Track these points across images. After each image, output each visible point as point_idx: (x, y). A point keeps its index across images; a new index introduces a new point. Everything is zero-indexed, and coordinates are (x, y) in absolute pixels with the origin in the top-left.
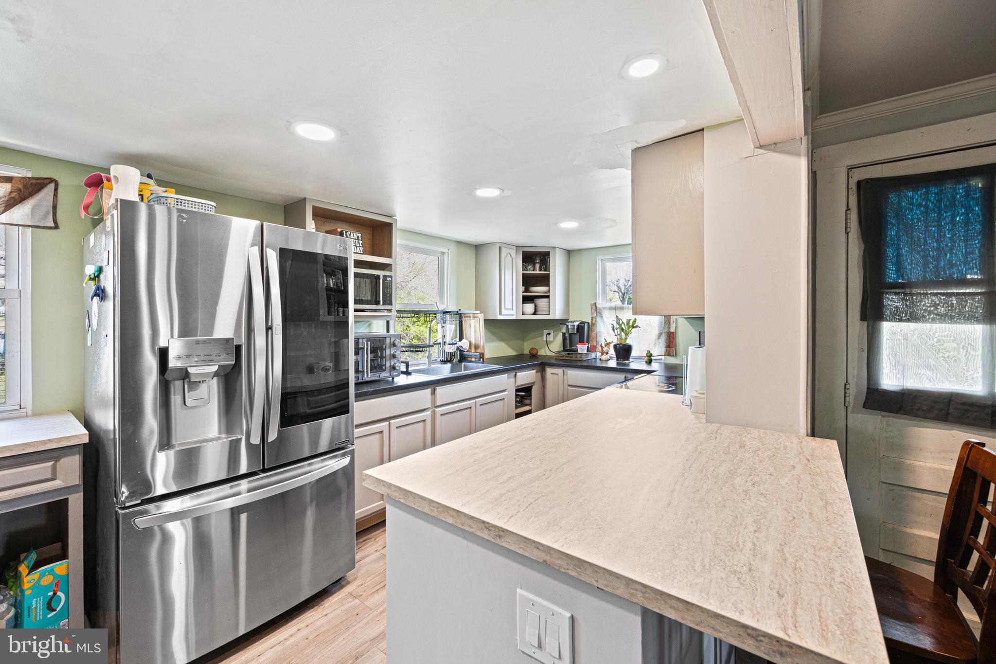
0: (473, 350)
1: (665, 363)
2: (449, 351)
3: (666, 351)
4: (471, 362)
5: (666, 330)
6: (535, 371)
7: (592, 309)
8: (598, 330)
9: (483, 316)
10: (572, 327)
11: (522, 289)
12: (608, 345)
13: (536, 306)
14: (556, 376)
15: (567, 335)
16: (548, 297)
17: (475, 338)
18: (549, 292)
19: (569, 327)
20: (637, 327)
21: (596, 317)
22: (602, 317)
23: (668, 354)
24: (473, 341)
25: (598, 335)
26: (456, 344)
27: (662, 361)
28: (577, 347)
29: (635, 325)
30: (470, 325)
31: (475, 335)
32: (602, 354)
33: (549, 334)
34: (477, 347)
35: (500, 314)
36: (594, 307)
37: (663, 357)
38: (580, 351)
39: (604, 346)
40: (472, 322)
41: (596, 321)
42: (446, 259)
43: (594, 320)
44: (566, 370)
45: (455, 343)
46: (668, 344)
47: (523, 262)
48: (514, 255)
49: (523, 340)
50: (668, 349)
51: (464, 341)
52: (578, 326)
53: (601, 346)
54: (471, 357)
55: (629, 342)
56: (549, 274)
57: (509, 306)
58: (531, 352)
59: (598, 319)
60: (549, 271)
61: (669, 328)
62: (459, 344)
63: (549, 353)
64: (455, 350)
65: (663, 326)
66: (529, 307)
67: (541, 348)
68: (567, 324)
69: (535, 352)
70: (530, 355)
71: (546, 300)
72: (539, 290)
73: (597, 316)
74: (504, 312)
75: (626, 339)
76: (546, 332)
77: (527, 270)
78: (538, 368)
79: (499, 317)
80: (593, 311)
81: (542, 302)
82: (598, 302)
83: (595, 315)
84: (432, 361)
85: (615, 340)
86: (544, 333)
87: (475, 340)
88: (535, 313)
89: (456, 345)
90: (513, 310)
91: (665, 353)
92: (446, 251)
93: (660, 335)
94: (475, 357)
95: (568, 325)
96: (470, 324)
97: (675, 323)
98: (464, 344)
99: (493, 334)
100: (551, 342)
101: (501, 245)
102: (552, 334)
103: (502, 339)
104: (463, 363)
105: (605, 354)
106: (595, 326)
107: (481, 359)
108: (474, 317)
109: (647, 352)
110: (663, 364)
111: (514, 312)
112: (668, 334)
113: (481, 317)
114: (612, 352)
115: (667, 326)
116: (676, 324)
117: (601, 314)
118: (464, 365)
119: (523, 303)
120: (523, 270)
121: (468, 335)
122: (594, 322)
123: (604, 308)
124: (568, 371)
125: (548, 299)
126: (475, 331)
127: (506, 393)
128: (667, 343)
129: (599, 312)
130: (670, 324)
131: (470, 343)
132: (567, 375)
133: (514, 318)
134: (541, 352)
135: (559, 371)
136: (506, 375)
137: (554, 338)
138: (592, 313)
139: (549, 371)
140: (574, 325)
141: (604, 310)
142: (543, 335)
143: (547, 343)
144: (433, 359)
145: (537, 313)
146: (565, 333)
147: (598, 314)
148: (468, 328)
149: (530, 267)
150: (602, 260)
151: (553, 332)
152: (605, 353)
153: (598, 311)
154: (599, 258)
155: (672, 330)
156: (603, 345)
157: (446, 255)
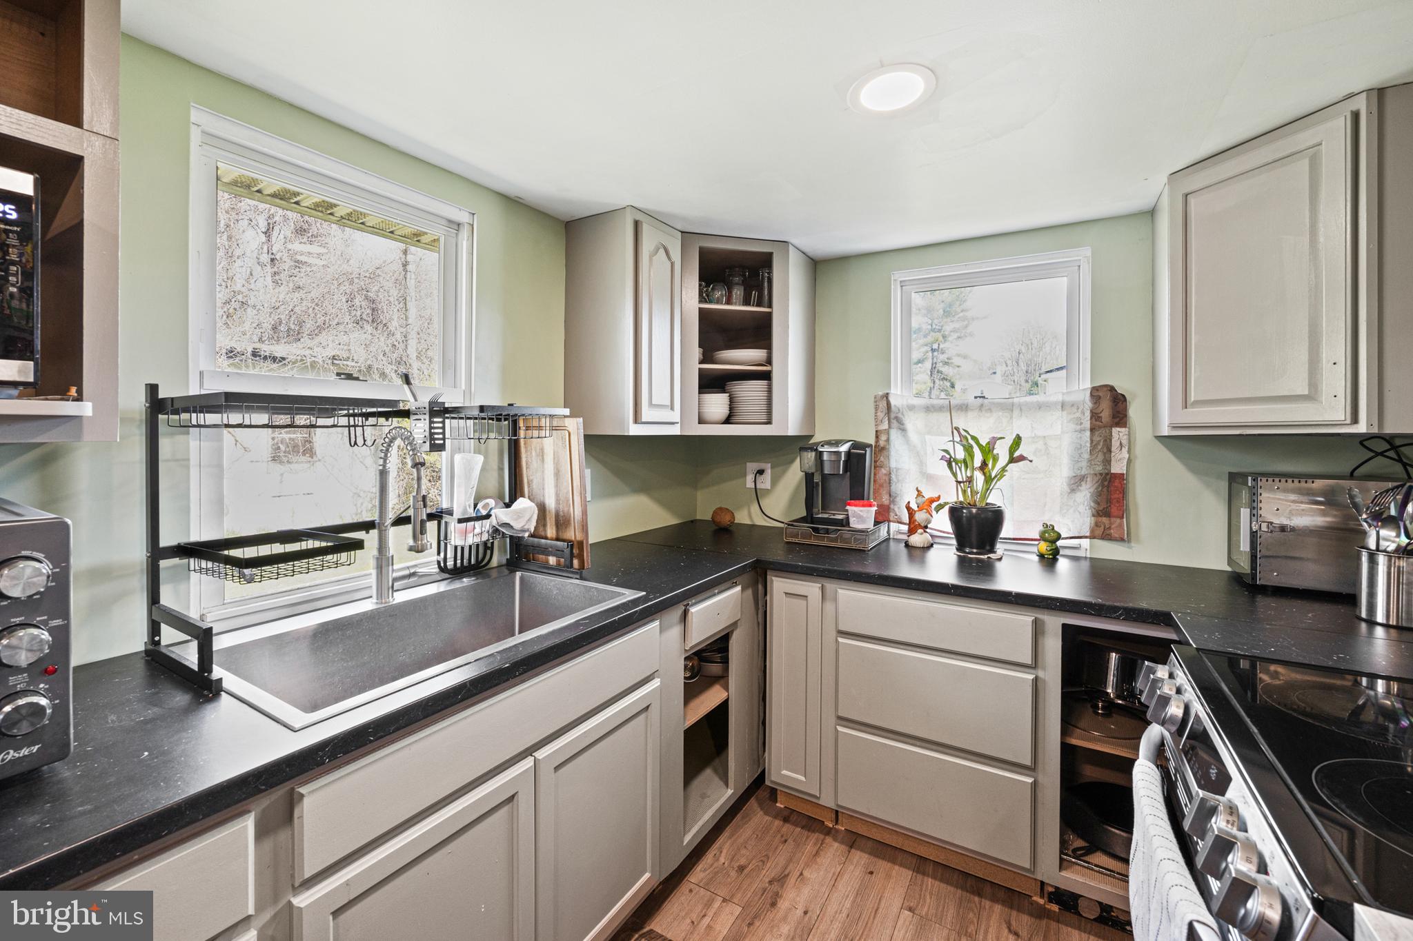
0: (551, 531)
1: (1091, 559)
2: (459, 543)
3: (1097, 525)
4: (546, 569)
5: (1099, 468)
6: (739, 588)
7: (876, 408)
8: (893, 464)
9: (581, 427)
10: (833, 458)
11: (696, 352)
12: (929, 504)
13: (732, 400)
14: (802, 602)
15: (817, 479)
16: (766, 376)
17: (557, 495)
18: (769, 361)
19: (825, 457)
20: (1022, 458)
21: (887, 432)
22: (903, 430)
23: (1101, 532)
24: (551, 503)
25: (893, 476)
26: (488, 516)
27: (1081, 553)
28: (847, 511)
29: (1017, 454)
30: (542, 454)
31: (557, 486)
32: (912, 531)
33: (761, 472)
34: (562, 522)
35: (637, 420)
36: (883, 404)
37: (1085, 543)
38: (855, 524)
39: (916, 508)
40: (549, 444)
41: (888, 440)
42: (464, 245)
43: (883, 438)
44: (831, 585)
45: (484, 512)
46: (1103, 505)
47: (700, 280)
48: (676, 255)
49: (694, 484)
50: (1104, 520)
51: (522, 503)
52: (849, 454)
53: (908, 508)
54: (546, 551)
55: (994, 499)
56: (769, 315)
57: (661, 396)
58: (718, 519)
59: (895, 435)
60: (770, 306)
61: (1107, 462)
62: (501, 515)
63: (760, 521)
64: (485, 537)
65: (1086, 456)
66: (717, 404)
67: (740, 507)
68: (821, 449)
69: (725, 519)
70: (715, 528)
71: (761, 384)
72: (744, 357)
73: (890, 427)
74: (646, 414)
75: (987, 490)
76: (752, 467)
77: (711, 302)
78: (746, 578)
79: (635, 430)
80: (881, 415)
81: (750, 391)
82: (893, 391)
83: (885, 426)
84: (395, 580)
85: (952, 496)
86: (748, 470)
87: (558, 501)
88: (728, 421)
89: (487, 523)
90: (672, 408)
91: (1092, 531)
92: (463, 217)
93: (1077, 482)
94: (558, 552)
95: (821, 453)
96: (542, 450)
97: (1125, 450)
98: (519, 515)
99: (618, 473)
100: (767, 492)
101: (640, 217)
102: (768, 473)
103: (642, 488)
104: (518, 574)
105: (920, 531)
106: (885, 453)
107: (576, 562)
108: (553, 428)
109: (1041, 528)
110: (1085, 565)
111: (675, 416)
112: (1104, 479)
113: (575, 426)
114: (942, 522)
115: (1101, 457)
116: (1129, 452)
117: (903, 424)
118: (522, 579)
119: (700, 393)
120: (700, 302)
121: (534, 485)
122: (882, 443)
123: (911, 408)
124: (840, 591)
125: (765, 382)
126: (557, 474)
127: (656, 683)
128: (1098, 503)
129: (897, 418)
130: (1110, 451)
131: (542, 509)
132: (835, 600)
133: (675, 431)
134: (742, 518)
135: (811, 588)
136: (657, 623)
137: (775, 481)
138: (878, 422)
139: (779, 585)
140: (838, 453)
141: (911, 413)
142: (745, 475)
143: (758, 494)
144: (396, 575)
145: (734, 419)
146: (813, 474)
147: (895, 423)
148: (535, 464)
149: (718, 294)
150: (903, 284)
151: (772, 468)
152: (920, 526)
153: (893, 415)
154: (898, 276)
155: (1118, 468)
156: (914, 506)
157: (465, 233)
